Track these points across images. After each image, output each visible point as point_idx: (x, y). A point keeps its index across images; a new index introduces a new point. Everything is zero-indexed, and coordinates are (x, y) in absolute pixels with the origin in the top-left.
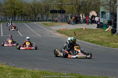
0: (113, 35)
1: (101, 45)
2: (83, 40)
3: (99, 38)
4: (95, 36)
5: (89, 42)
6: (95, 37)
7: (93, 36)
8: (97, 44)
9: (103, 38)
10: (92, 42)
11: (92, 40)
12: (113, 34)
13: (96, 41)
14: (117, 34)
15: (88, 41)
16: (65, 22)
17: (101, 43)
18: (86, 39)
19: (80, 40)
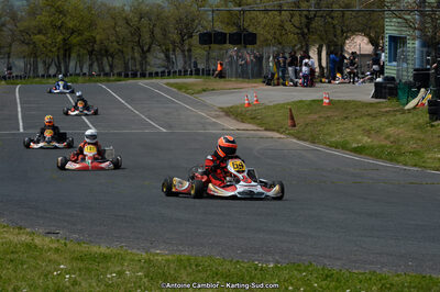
0: (435, 123)
1: (391, 160)
2: (325, 144)
3: (383, 136)
4: (368, 127)
5: (347, 150)
6: (368, 132)
7: (359, 126)
8: (377, 157)
9: (398, 135)
10: (358, 151)
11: (359, 142)
12: (436, 120)
13: (372, 148)
15: (343, 146)
16: (253, 77)
17: (390, 153)
18: (334, 140)
19: (313, 143)
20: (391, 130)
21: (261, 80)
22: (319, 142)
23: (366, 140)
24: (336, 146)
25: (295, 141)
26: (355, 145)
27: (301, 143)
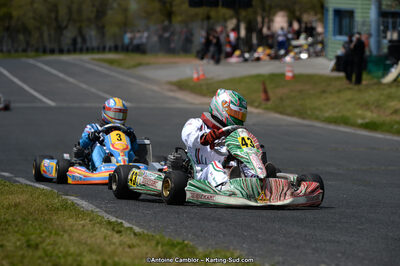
18: (327, 115)
19: (304, 118)
20: (394, 104)
22: (309, 117)
23: (370, 116)
26: (360, 121)
27: (289, 119)
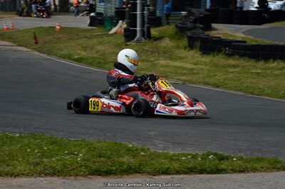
0: (128, 43)
1: (100, 67)
2: (56, 55)
3: (95, 51)
4: (85, 45)
5: (71, 60)
6: (85, 48)
7: (79, 44)
8: (91, 64)
9: (104, 50)
10: (78, 60)
11: (79, 54)
12: (130, 41)
13: (88, 58)
14: (138, 40)
15: (69, 57)
17: (99, 63)
18: (63, 53)
19: (49, 55)
20: (100, 47)
21: (15, 13)
23: (83, 53)
24: (64, 57)
25: (37, 53)
26: (76, 57)
27: (41, 55)
